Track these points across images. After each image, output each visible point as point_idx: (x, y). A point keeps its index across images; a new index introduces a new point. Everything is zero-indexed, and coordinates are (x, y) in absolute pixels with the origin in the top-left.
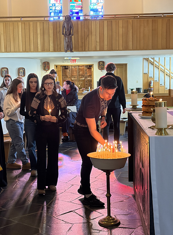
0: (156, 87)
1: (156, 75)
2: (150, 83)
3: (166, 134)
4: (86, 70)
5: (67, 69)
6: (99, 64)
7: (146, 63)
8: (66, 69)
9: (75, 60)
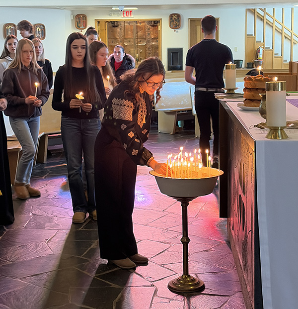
0: (268, 59)
1: (268, 39)
2: (258, 51)
3: (285, 136)
4: (149, 29)
5: (117, 27)
6: (171, 19)
7: (251, 17)
8: (113, 27)
9: (131, 11)
